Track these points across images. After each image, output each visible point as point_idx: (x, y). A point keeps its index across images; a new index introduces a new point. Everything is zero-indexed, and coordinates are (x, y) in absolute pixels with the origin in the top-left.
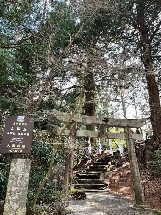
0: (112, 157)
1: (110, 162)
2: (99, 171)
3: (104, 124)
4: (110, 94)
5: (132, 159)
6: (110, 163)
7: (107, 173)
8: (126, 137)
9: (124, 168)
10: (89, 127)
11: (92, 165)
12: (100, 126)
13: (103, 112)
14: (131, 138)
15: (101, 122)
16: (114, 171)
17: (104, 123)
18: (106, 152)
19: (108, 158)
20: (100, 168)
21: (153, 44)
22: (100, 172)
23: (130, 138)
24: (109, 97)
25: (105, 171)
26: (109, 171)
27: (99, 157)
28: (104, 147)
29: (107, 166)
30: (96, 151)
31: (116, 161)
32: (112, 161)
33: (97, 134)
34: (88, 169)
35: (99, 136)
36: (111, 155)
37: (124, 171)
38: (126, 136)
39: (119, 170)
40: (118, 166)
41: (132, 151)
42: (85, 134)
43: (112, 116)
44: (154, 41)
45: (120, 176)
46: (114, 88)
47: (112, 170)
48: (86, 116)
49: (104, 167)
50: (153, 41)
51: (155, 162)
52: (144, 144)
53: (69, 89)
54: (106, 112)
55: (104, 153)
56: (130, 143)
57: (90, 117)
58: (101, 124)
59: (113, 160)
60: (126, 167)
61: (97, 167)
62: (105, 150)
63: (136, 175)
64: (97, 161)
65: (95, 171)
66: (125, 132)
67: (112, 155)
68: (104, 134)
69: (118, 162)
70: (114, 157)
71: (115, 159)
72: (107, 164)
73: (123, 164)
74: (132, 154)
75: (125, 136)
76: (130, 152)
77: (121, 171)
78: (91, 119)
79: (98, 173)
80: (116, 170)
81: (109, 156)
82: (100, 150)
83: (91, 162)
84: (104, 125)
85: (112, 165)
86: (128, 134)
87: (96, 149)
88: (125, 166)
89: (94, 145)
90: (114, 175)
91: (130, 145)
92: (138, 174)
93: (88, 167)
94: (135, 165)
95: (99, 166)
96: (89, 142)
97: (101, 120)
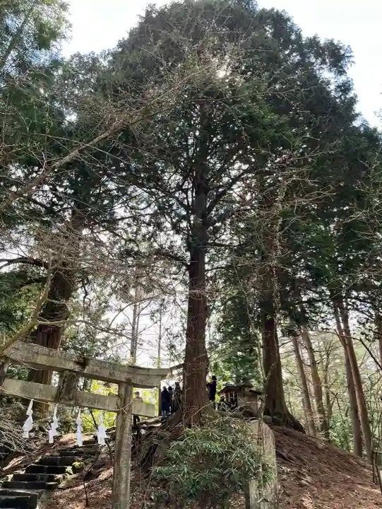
0: (79, 454)
1: (71, 465)
2: (37, 489)
3: (75, 372)
4: (110, 295)
5: (122, 459)
6: (69, 469)
7: (58, 493)
8: (118, 408)
9: (102, 481)
10: (39, 375)
11: (22, 473)
12: (65, 375)
13: (82, 335)
14: (129, 411)
15: (71, 366)
16: (75, 488)
17: (77, 368)
18: (66, 438)
19: (69, 454)
20: (42, 479)
21: (215, 215)
22: (40, 491)
23: (127, 409)
24: (106, 302)
25: (51, 488)
26: (64, 489)
27: (45, 451)
28: (66, 426)
29: (60, 476)
30: (41, 434)
31: (86, 464)
32: (76, 464)
33: (54, 392)
34: (9, 480)
35: (57, 399)
36: (76, 447)
37: (100, 491)
38: (119, 404)
39: (89, 486)
40: (89, 476)
41: (125, 441)
42: (23, 389)
43: (103, 348)
44: (217, 210)
45: (87, 502)
46: (121, 284)
47: (71, 487)
48: (37, 348)
49: (51, 479)
50: (215, 209)
51: (166, 468)
52: (159, 425)
53: (10, 262)
54: (91, 337)
55: (61, 440)
56: (124, 420)
57: (46, 350)
58: (70, 370)
59: (79, 461)
60: (106, 479)
61: (34, 478)
62: (67, 432)
63: (122, 498)
64: (37, 461)
65: (27, 487)
66: (119, 396)
67: (78, 447)
68: (71, 395)
69: (90, 465)
70: (82, 453)
71: (85, 458)
72: (63, 471)
73: (101, 471)
74: (124, 449)
75: (117, 404)
76: (121, 442)
77: (92, 491)
78: (49, 355)
79: (34, 492)
80: (82, 487)
81: (71, 449)
82: (52, 433)
83: (21, 463)
84: (74, 374)
85: (74, 473)
86: (125, 400)
87: (41, 429)
88: (105, 477)
89: (40, 418)
90: (72, 500)
91: (123, 426)
92: (125, 495)
93: (11, 476)
94: (124, 474)
95: (39, 475)
96: (30, 412)
97: (72, 361)
